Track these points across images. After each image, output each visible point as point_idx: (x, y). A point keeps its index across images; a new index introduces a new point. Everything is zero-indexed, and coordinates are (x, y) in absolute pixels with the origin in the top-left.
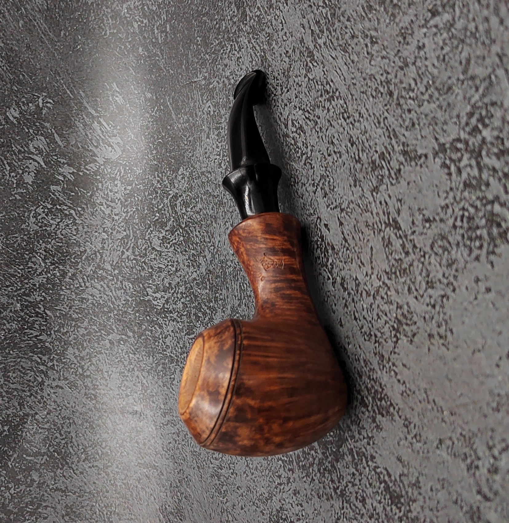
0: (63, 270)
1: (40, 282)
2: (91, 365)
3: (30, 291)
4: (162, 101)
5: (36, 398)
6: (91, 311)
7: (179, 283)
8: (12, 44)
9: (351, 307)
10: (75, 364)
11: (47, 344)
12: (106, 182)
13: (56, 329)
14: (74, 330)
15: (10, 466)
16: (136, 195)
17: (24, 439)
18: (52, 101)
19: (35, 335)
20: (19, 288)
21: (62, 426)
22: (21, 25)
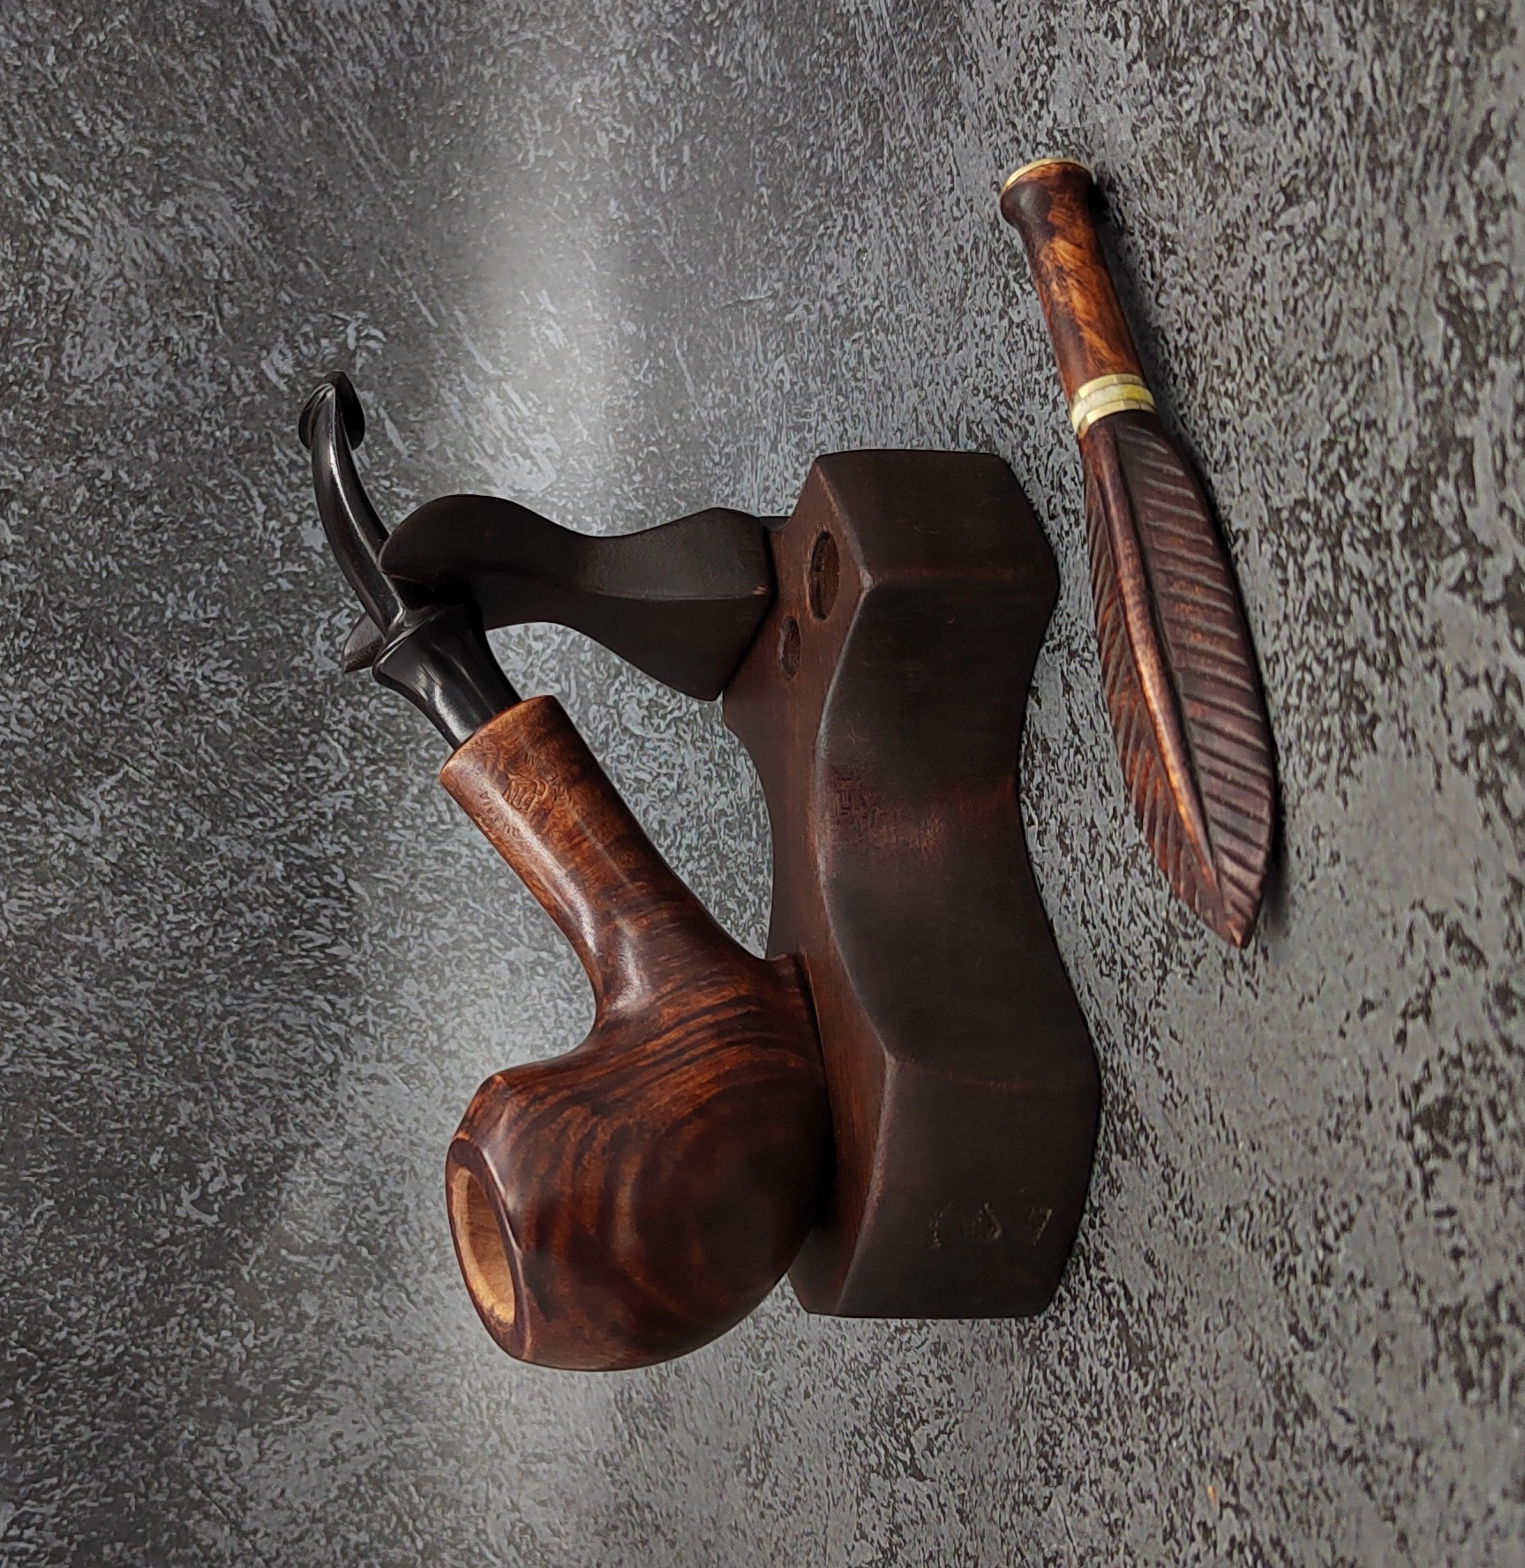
0: (397, 779)
2: (460, 1025)
3: (309, 828)
5: (318, 1104)
6: (465, 888)
10: (422, 1021)
11: (350, 968)
13: (375, 930)
14: (421, 935)
18: (380, 335)
19: (319, 942)
20: (280, 821)
21: (383, 1181)
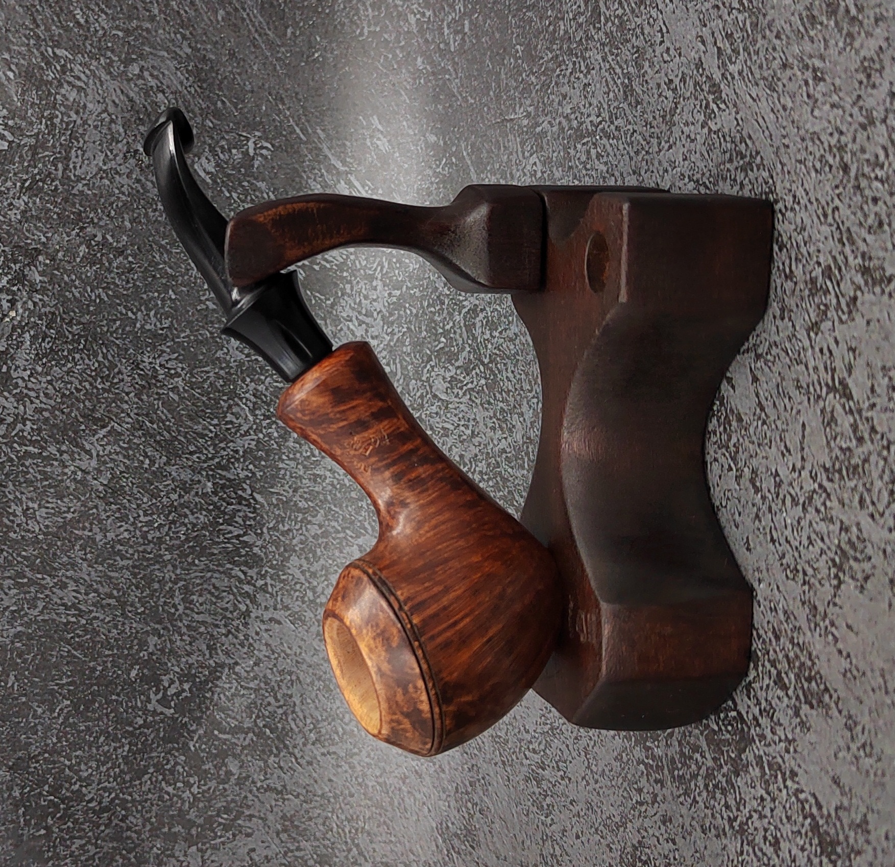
1: (246, 446)
4: (454, 149)
7: (476, 455)
8: (205, 49)
9: (766, 520)
12: (358, 282)
15: (193, 749)
16: (407, 305)
17: (216, 705)
22: (220, 18)
